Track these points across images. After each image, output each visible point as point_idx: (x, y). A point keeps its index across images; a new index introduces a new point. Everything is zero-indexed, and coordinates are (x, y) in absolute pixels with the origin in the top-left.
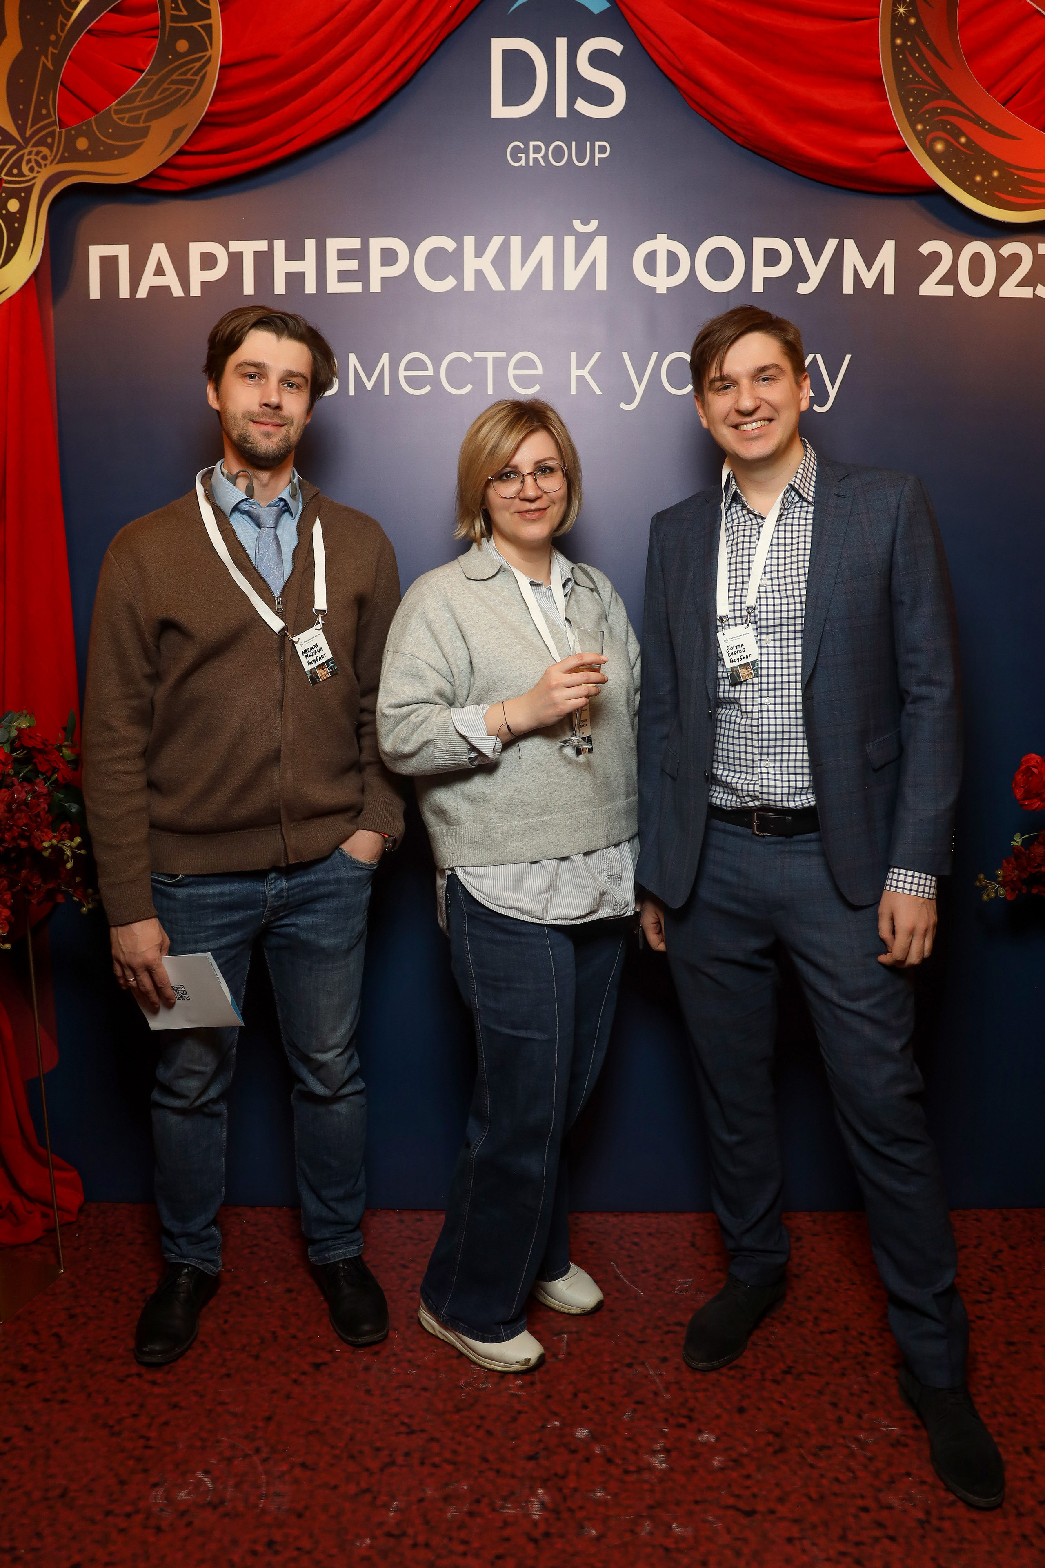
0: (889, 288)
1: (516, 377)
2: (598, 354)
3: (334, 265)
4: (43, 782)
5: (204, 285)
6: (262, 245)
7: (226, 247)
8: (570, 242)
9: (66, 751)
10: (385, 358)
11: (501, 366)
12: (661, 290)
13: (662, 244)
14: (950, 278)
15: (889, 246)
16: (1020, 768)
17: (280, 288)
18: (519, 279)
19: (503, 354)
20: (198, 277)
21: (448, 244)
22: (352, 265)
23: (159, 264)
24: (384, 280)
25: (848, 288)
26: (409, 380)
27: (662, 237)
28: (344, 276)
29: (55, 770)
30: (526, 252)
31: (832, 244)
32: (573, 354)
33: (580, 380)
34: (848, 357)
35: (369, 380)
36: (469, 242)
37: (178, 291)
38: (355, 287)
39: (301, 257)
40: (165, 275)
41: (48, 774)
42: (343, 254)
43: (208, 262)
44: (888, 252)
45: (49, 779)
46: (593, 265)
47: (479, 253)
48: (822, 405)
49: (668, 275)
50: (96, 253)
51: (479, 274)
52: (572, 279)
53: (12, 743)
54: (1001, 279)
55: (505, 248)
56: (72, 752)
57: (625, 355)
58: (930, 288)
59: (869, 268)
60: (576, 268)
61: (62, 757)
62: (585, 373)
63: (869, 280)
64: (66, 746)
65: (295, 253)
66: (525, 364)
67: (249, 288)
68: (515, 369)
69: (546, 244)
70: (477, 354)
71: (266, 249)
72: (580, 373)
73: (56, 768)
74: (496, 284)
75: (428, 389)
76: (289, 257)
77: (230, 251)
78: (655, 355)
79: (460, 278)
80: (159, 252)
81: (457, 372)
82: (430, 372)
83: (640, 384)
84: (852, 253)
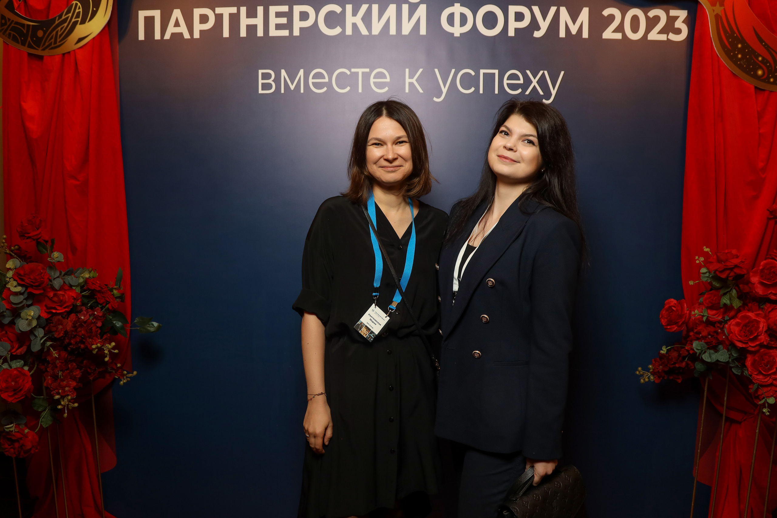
0: (585, 34)
1: (374, 83)
2: (421, 70)
3: (273, 21)
4: (100, 309)
5: (201, 32)
6: (234, 10)
7: (214, 11)
8: (405, 8)
9: (115, 292)
10: (301, 72)
11: (366, 76)
12: (457, 34)
13: (457, 9)
14: (620, 29)
15: (585, 12)
16: (664, 307)
17: (243, 33)
18: (377, 28)
19: (367, 70)
20: (198, 27)
21: (337, 9)
22: (284, 21)
23: (177, 20)
24: (301, 29)
25: (562, 34)
26: (314, 84)
27: (457, 5)
28: (279, 27)
29: (108, 302)
30: (381, 13)
31: (553, 9)
32: (407, 70)
33: (411, 84)
34: (562, 73)
35: (292, 84)
36: (349, 8)
37: (187, 36)
38: (285, 33)
39: (255, 16)
40: (180, 26)
41: (104, 305)
42: (279, 15)
43: (204, 19)
44: (584, 15)
45: (104, 307)
46: (418, 21)
47: (355, 14)
48: (548, 99)
49: (461, 26)
50: (142, 14)
51: (354, 26)
52: (407, 29)
53: (82, 287)
54: (649, 29)
55: (369, 11)
56: (118, 292)
57: (436, 71)
58: (609, 34)
59: (574, 22)
60: (409, 22)
61: (113, 295)
62: (414, 80)
63: (574, 30)
64: (115, 289)
65: (252, 14)
66: (380, 75)
67: (226, 34)
68: (374, 78)
69: (392, 9)
70: (353, 70)
71: (236, 12)
72: (411, 80)
73: (107, 301)
74: (364, 31)
75: (325, 89)
76: (249, 16)
77: (216, 12)
78: (453, 71)
79: (344, 27)
80: (177, 14)
81: (342, 80)
82: (326, 80)
83: (445, 86)
84: (564, 15)
